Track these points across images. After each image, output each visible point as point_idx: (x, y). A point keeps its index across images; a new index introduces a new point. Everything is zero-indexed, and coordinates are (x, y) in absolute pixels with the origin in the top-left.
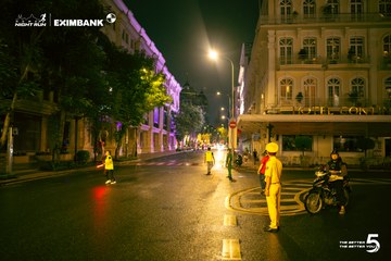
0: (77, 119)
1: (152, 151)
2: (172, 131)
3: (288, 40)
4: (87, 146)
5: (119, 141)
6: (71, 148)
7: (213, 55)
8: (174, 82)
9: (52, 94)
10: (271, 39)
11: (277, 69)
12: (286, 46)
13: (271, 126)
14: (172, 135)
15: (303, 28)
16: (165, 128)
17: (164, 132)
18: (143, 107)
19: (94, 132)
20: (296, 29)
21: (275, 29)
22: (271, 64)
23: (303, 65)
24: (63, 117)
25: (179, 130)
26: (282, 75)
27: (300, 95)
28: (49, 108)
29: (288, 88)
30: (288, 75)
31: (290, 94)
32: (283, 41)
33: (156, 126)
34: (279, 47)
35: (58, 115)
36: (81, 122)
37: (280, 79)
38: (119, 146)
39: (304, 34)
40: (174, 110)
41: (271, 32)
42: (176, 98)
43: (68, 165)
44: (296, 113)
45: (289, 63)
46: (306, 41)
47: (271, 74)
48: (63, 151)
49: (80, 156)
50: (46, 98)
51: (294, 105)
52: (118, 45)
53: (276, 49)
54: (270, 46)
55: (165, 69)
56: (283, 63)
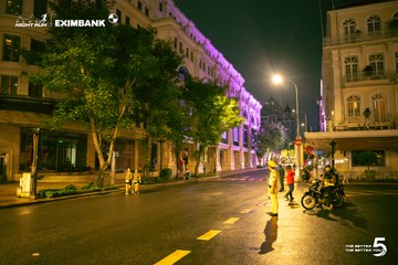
0: (161, 142)
1: (233, 168)
2: (253, 148)
3: (353, 58)
4: (172, 165)
5: (198, 160)
6: (157, 166)
7: (277, 79)
8: (253, 100)
9: (142, 124)
10: (335, 59)
11: (343, 87)
12: (351, 64)
13: (333, 143)
14: (253, 152)
15: (368, 45)
16: (245, 146)
17: (244, 150)
18: (218, 129)
19: (176, 153)
20: (360, 46)
21: (339, 49)
22: (337, 82)
23: (369, 82)
24: (150, 142)
25: (260, 147)
26: (348, 92)
27: (367, 111)
28: (140, 133)
29: (355, 105)
30: (354, 92)
31: (358, 110)
32: (348, 59)
33: (237, 144)
34: (344, 65)
35: (147, 140)
36: (165, 145)
37: (346, 97)
38: (198, 164)
39: (369, 50)
40: (255, 127)
41: (335, 53)
42: (257, 116)
43: (155, 180)
44: (362, 129)
45: (356, 80)
46: (372, 57)
47: (337, 92)
48: (152, 169)
49: (165, 173)
50: (138, 126)
51: (362, 120)
52: (193, 76)
53: (341, 68)
54: (335, 66)
55: (243, 89)
56: (349, 81)
